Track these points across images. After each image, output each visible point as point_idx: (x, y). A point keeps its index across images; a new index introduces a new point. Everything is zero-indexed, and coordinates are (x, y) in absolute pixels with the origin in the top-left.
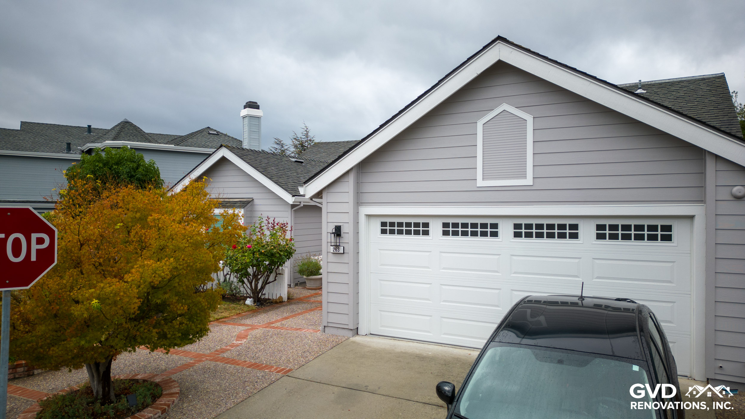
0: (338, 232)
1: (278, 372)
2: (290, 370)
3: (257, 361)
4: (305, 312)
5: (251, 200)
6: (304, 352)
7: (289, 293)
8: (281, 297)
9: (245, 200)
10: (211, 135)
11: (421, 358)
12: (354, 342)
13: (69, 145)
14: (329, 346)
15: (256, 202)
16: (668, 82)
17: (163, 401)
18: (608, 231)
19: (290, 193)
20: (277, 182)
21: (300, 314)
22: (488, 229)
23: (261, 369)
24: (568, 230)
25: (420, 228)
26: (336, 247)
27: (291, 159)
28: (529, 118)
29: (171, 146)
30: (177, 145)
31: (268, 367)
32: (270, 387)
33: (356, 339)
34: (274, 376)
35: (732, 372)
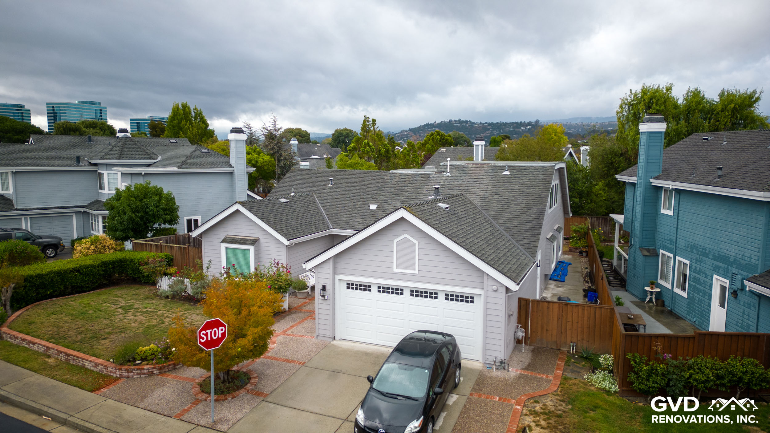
0: (324, 289)
1: (299, 364)
2: (304, 363)
3: (287, 358)
4: (302, 321)
5: (258, 239)
6: (309, 352)
7: (289, 306)
8: (284, 309)
9: (253, 238)
10: (204, 153)
11: (366, 354)
12: (333, 345)
13: (78, 158)
14: (321, 347)
15: (261, 240)
16: (524, 166)
17: (253, 381)
18: (449, 297)
19: (286, 238)
20: (277, 230)
21: (299, 323)
22: (399, 291)
23: (290, 362)
24: (433, 295)
25: (367, 288)
26: (323, 296)
27: (280, 200)
28: (417, 243)
29: (175, 169)
30: (179, 167)
31: (293, 361)
32: (298, 372)
33: (334, 342)
34: (298, 366)
35: (491, 360)
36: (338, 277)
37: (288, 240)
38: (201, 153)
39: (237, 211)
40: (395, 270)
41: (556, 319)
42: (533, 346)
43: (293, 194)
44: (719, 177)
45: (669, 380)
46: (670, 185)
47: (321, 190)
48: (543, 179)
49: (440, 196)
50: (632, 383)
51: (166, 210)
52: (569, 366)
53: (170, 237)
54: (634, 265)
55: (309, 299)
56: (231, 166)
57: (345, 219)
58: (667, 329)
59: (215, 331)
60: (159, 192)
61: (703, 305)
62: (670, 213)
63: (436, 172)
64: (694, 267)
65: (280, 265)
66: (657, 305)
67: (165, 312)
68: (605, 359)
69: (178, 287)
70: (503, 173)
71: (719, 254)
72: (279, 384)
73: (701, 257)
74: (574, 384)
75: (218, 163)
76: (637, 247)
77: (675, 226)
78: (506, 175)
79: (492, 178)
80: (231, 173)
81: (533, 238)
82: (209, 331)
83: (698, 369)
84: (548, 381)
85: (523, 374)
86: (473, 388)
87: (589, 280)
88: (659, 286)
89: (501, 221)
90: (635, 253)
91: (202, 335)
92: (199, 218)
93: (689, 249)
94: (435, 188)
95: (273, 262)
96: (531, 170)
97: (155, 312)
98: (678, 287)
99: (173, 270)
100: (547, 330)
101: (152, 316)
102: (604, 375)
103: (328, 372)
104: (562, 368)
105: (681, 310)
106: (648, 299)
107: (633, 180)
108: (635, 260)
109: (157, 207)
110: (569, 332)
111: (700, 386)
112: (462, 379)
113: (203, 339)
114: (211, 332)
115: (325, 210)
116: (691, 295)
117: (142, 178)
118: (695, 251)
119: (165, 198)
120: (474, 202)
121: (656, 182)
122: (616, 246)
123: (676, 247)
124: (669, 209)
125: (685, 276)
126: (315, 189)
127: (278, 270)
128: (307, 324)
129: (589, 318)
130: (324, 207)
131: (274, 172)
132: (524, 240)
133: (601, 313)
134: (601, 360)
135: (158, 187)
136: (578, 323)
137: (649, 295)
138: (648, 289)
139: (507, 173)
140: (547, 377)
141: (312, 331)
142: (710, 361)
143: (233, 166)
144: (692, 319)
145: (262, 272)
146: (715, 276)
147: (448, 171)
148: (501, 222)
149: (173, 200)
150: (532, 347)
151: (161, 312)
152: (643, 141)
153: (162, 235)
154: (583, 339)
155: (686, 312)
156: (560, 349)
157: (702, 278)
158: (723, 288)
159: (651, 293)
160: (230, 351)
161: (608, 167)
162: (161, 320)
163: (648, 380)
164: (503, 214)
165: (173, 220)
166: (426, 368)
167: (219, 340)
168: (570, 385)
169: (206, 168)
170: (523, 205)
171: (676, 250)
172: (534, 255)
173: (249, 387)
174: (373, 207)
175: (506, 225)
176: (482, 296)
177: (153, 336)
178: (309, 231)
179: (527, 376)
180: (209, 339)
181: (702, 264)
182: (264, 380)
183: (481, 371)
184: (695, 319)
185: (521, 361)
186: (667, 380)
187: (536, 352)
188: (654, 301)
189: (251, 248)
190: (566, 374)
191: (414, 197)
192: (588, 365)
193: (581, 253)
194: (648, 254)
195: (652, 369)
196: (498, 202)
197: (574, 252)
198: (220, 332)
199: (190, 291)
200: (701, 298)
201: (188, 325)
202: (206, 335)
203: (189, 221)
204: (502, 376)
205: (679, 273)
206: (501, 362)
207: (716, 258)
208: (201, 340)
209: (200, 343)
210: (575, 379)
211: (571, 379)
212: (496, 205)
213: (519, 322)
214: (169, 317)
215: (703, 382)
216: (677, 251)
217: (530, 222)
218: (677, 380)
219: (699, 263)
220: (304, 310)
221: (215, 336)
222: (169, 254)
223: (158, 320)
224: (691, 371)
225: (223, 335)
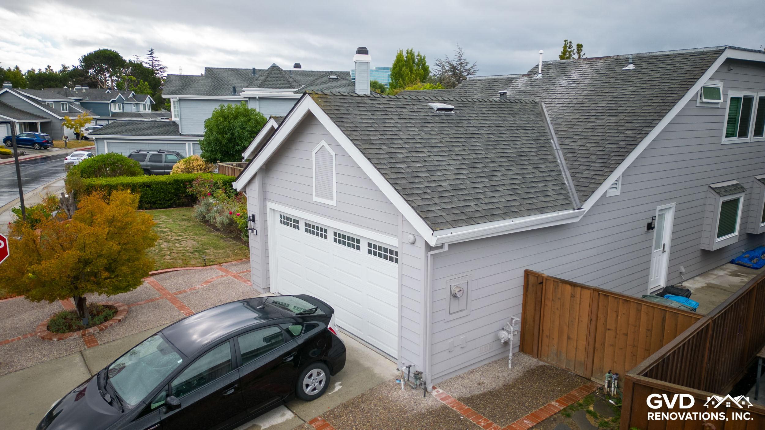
0: (253, 219)
1: (187, 314)
10: (331, 80)
13: (234, 88)
18: (372, 249)
22: (323, 233)
24: (356, 243)
25: (296, 224)
26: (253, 230)
28: (333, 153)
36: (268, 205)
38: (328, 79)
40: (316, 199)
42: (544, 361)
52: (568, 416)
63: (524, 75)
70: (624, 69)
78: (626, 71)
79: (601, 77)
85: (447, 408)
86: (332, 410)
94: (501, 94)
104: (546, 417)
110: (608, 351)
129: (649, 330)
132: (586, 172)
133: (676, 325)
136: (626, 335)
139: (631, 67)
140: (488, 426)
147: (540, 72)
150: (541, 364)
156: (590, 380)
170: (621, 116)
172: (584, 198)
173: (92, 330)
179: (450, 413)
182: (121, 326)
183: (383, 382)
185: (481, 384)
206: (416, 376)
217: (616, 143)
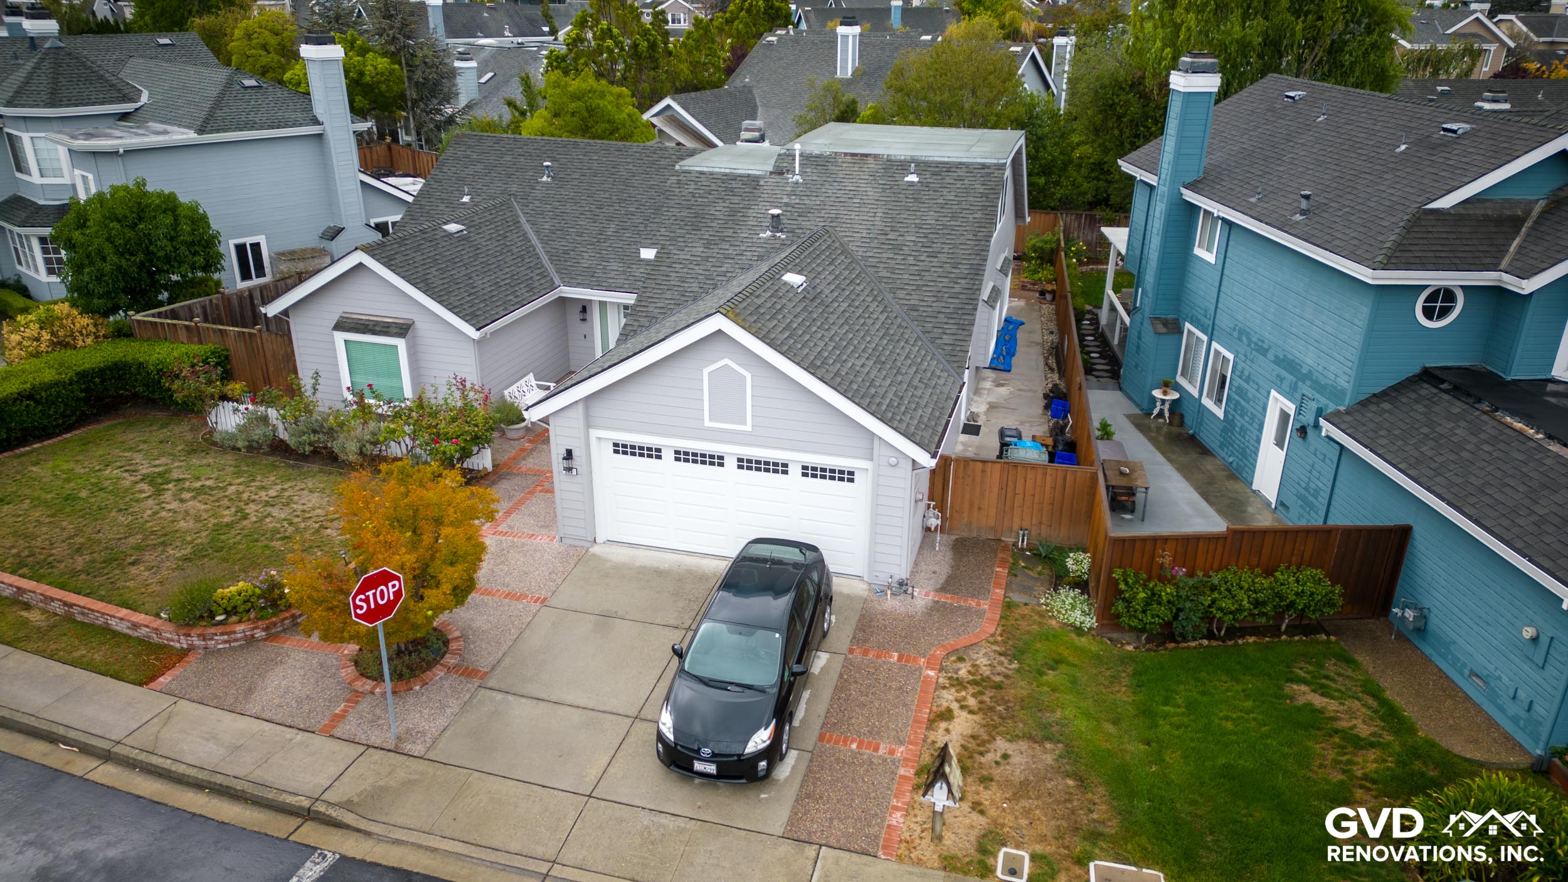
0: (569, 455)
1: (535, 602)
2: (545, 599)
3: (510, 589)
4: (525, 498)
5: (410, 322)
6: (550, 573)
7: (493, 460)
8: (485, 468)
9: (401, 322)
10: (249, 91)
11: (659, 573)
12: (594, 555)
14: (573, 562)
15: (418, 326)
16: (947, 163)
17: (453, 646)
18: (809, 471)
19: (472, 325)
20: (451, 309)
21: (521, 502)
22: (717, 460)
23: (518, 599)
24: (781, 468)
25: (654, 453)
26: (569, 469)
27: (446, 227)
28: (748, 376)
29: (189, 136)
30: (201, 131)
31: (523, 596)
32: (536, 620)
33: (595, 550)
34: (535, 607)
35: (883, 579)
36: (594, 433)
37: (478, 330)
38: (242, 90)
39: (360, 265)
40: (708, 423)
41: (996, 490)
42: (955, 536)
43: (466, 199)
44: (1303, 212)
45: (1179, 610)
46: (1218, 209)
47: (527, 189)
48: (982, 195)
49: (781, 231)
50: (1118, 616)
51: (193, 243)
52: (1015, 576)
53: (211, 301)
54: (1138, 347)
55: (530, 441)
56: (316, 122)
57: (585, 263)
58: (1183, 480)
59: (382, 591)
60: (170, 204)
61: (1247, 437)
62: (1210, 258)
63: (771, 173)
64: (1239, 367)
65: (468, 385)
66: (1171, 423)
67: (241, 488)
68: (1076, 562)
69: (258, 433)
70: (906, 179)
71: (1285, 356)
72: (504, 648)
73: (1254, 353)
74: (1023, 617)
75: (287, 115)
76: (1147, 314)
77: (1217, 285)
78: (911, 184)
79: (884, 190)
80: (320, 136)
81: (960, 332)
82: (370, 593)
83: (1228, 590)
84: (980, 614)
85: (937, 602)
86: (854, 638)
87: (1054, 366)
88: (1177, 387)
89: (901, 294)
90: (1142, 324)
91: (358, 602)
92: (261, 239)
93: (1236, 334)
94: (773, 216)
95: (454, 381)
96: (961, 172)
97: (222, 488)
98: (1209, 396)
99: (236, 387)
100: (979, 508)
101: (217, 501)
102: (1074, 598)
103: (592, 618)
104: (1004, 582)
105: (1210, 438)
106: (1156, 412)
107: (1152, 180)
108: (1139, 338)
109: (172, 239)
110: (1017, 512)
111: (1226, 618)
112: (833, 618)
113: (361, 608)
114: (375, 595)
115: (542, 241)
116: (1230, 417)
117: (120, 159)
118: (1244, 339)
119: (185, 217)
120: (852, 247)
121: (1190, 196)
122: (1109, 291)
123: (1214, 324)
124: (1209, 250)
125: (1223, 378)
126: (514, 188)
127: (464, 397)
128: (536, 504)
130: (538, 233)
131: (402, 96)
132: (945, 337)
134: (1070, 563)
135: (166, 192)
136: (1033, 495)
137: (1158, 404)
138: (1157, 393)
139: (913, 178)
140: (978, 604)
141: (550, 521)
142: (1246, 578)
143: (321, 119)
144: (1226, 457)
145: (433, 401)
146: (1273, 393)
147: (797, 171)
148: (901, 296)
149: (204, 218)
150: (953, 538)
151: (233, 488)
152: (1175, 109)
153: (192, 296)
154: (1041, 523)
155: (1218, 443)
156: (1000, 541)
157: (1251, 391)
158: (1284, 416)
159: (1163, 402)
160: (412, 616)
161: (1105, 111)
162: (240, 510)
163: (1144, 612)
164: (906, 276)
165: (212, 262)
166: (776, 630)
167: (391, 605)
168: (1016, 620)
169: (262, 128)
170: (943, 257)
171: (1213, 329)
172: (962, 370)
173: (450, 660)
174: (648, 254)
175: (912, 302)
176: (870, 473)
177: (233, 551)
178: (516, 300)
179: (944, 605)
180: (373, 606)
181: (1254, 366)
182: (474, 643)
183: (866, 600)
184: (1231, 460)
185: (935, 572)
186: (1174, 610)
187: (962, 548)
188: (1167, 415)
189: (400, 343)
190: (1011, 595)
191: (730, 232)
192: (1047, 572)
193: (1042, 293)
194: (1164, 330)
195: (1153, 594)
196: (897, 248)
197: (1029, 290)
198: (391, 591)
199: (283, 435)
200: (1247, 425)
201: (299, 520)
202: (367, 600)
203: (241, 249)
204: (903, 609)
205: (1214, 370)
206: (901, 584)
207: (1278, 361)
208: (359, 611)
209: (357, 616)
210: (1026, 604)
211: (1017, 606)
212: (891, 256)
213: (931, 498)
214: (254, 501)
215: (1231, 613)
216: (1215, 333)
217: (955, 296)
218: (1191, 609)
219: (1248, 362)
220: (523, 469)
221: (382, 599)
222: (219, 347)
223: (233, 510)
224: (1216, 595)
225: (398, 594)
